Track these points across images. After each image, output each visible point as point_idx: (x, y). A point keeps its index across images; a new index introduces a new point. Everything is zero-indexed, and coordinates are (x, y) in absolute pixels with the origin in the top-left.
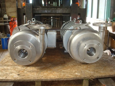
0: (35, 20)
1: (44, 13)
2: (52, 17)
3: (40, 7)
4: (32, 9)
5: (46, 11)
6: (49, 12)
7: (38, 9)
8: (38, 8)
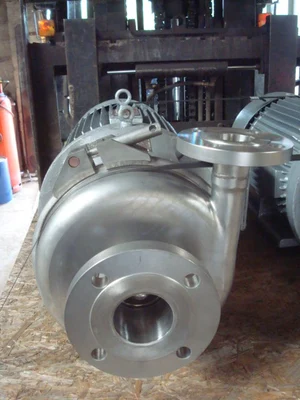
0: (129, 97)
1: (148, 59)
2: (176, 79)
3: (130, 35)
4: (97, 44)
5: (157, 54)
6: (172, 54)
7: (119, 44)
8: (120, 39)
